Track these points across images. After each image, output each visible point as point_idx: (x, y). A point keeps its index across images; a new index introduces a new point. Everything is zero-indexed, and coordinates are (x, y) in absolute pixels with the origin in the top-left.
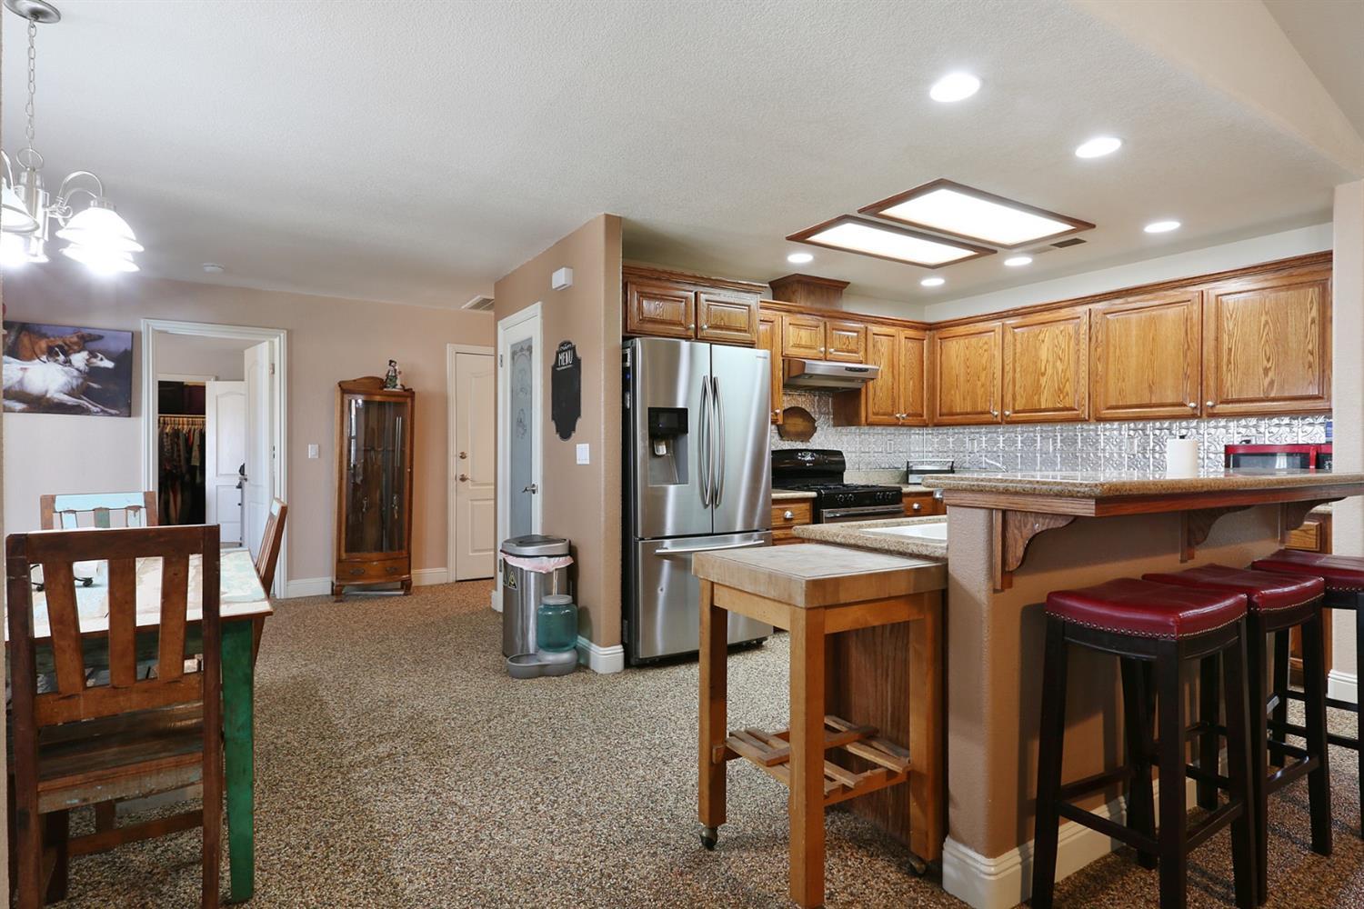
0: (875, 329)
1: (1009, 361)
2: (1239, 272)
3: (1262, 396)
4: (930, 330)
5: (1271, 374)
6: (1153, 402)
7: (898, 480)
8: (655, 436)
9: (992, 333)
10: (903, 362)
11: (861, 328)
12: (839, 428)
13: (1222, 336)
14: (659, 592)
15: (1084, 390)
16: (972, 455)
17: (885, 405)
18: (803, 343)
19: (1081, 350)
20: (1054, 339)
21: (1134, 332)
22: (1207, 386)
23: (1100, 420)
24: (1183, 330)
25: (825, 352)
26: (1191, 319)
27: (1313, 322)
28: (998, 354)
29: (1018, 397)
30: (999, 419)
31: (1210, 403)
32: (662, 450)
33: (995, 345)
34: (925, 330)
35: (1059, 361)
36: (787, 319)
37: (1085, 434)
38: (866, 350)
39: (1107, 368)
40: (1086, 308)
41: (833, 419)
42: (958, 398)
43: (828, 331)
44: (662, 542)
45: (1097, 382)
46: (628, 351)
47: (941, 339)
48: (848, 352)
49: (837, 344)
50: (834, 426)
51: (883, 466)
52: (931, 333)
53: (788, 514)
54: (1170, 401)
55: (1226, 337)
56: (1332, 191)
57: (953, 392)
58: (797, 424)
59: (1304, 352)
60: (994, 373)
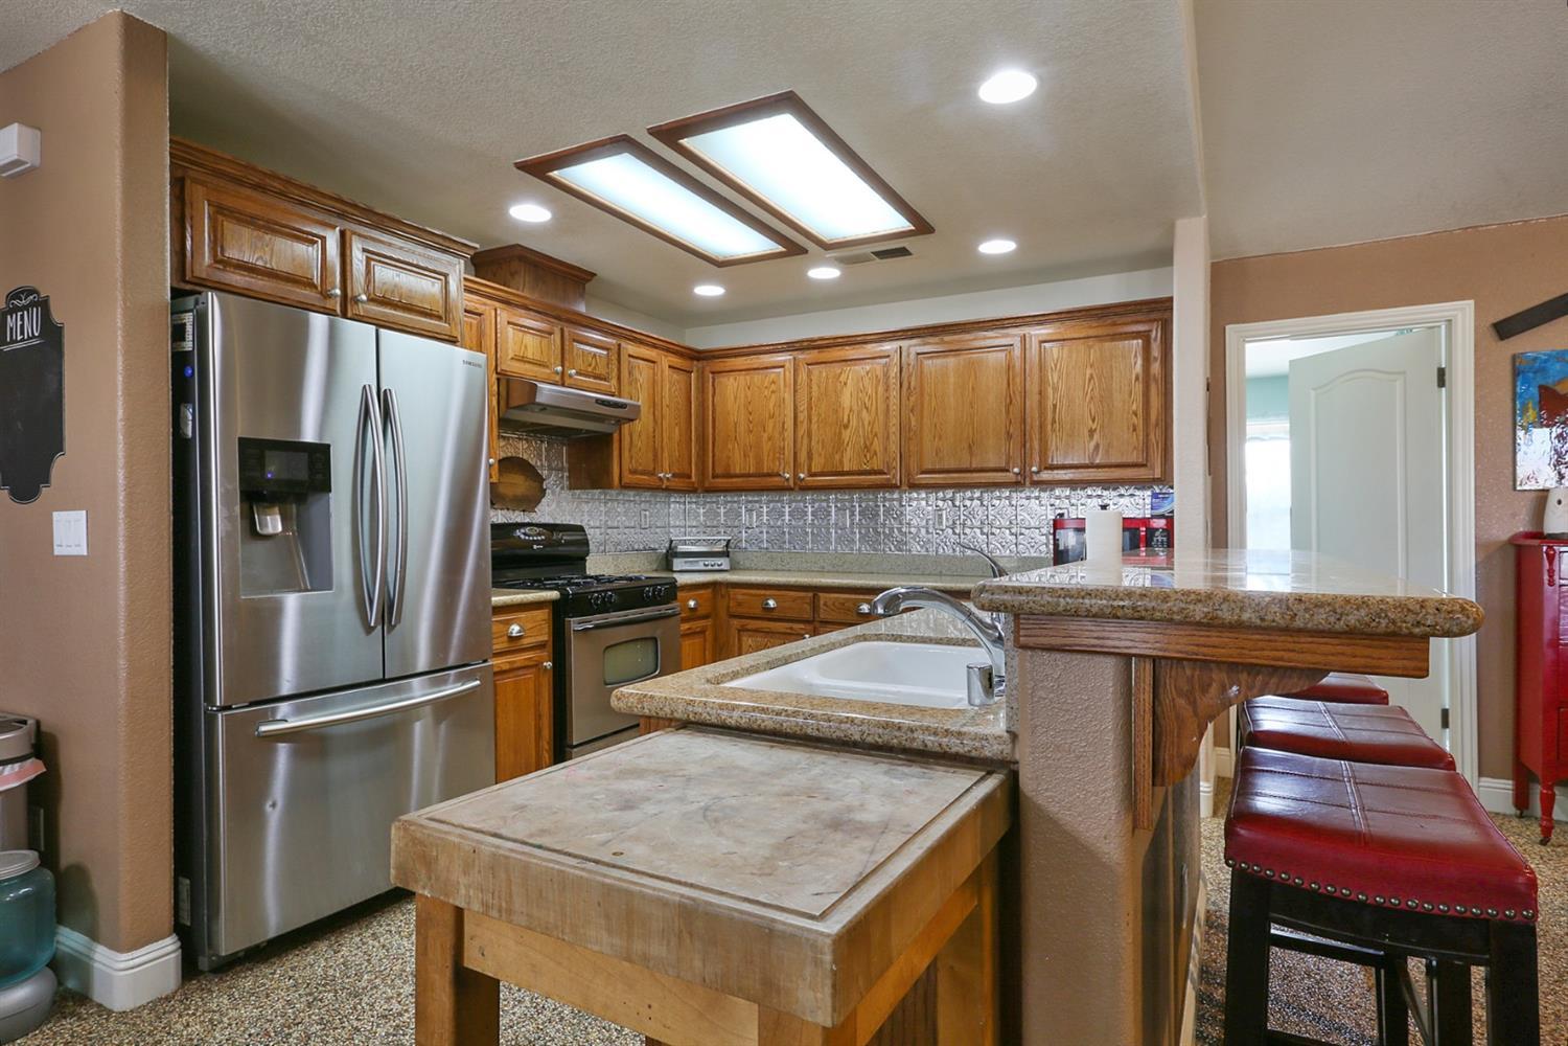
0: (630, 348)
1: (803, 407)
2: (1063, 316)
3: (1087, 462)
4: (698, 360)
5: (1096, 436)
6: (974, 466)
7: (655, 567)
8: (253, 496)
9: (781, 370)
10: (666, 401)
11: (611, 344)
12: (578, 492)
13: (1046, 389)
14: (268, 808)
15: (894, 448)
16: (750, 531)
17: (644, 460)
18: (530, 355)
19: (891, 398)
20: (858, 381)
21: (952, 380)
22: (1031, 448)
23: (914, 487)
24: (1005, 382)
25: (563, 373)
26: (1014, 367)
27: (1137, 378)
28: (789, 397)
29: (815, 456)
30: (791, 483)
31: (1034, 469)
32: (273, 523)
33: (785, 386)
34: (692, 358)
35: (865, 411)
36: (504, 315)
37: (887, 504)
38: (619, 378)
39: (921, 424)
40: (894, 345)
41: (569, 477)
42: (737, 457)
43: (567, 343)
44: (274, 711)
45: (910, 439)
46: (189, 318)
47: (713, 373)
48: (595, 377)
49: (579, 363)
50: (571, 488)
51: (636, 547)
52: (700, 364)
53: (515, 629)
54: (992, 465)
55: (1050, 391)
56: (1172, 227)
57: (730, 446)
58: (518, 484)
59: (1129, 413)
60: (784, 423)
